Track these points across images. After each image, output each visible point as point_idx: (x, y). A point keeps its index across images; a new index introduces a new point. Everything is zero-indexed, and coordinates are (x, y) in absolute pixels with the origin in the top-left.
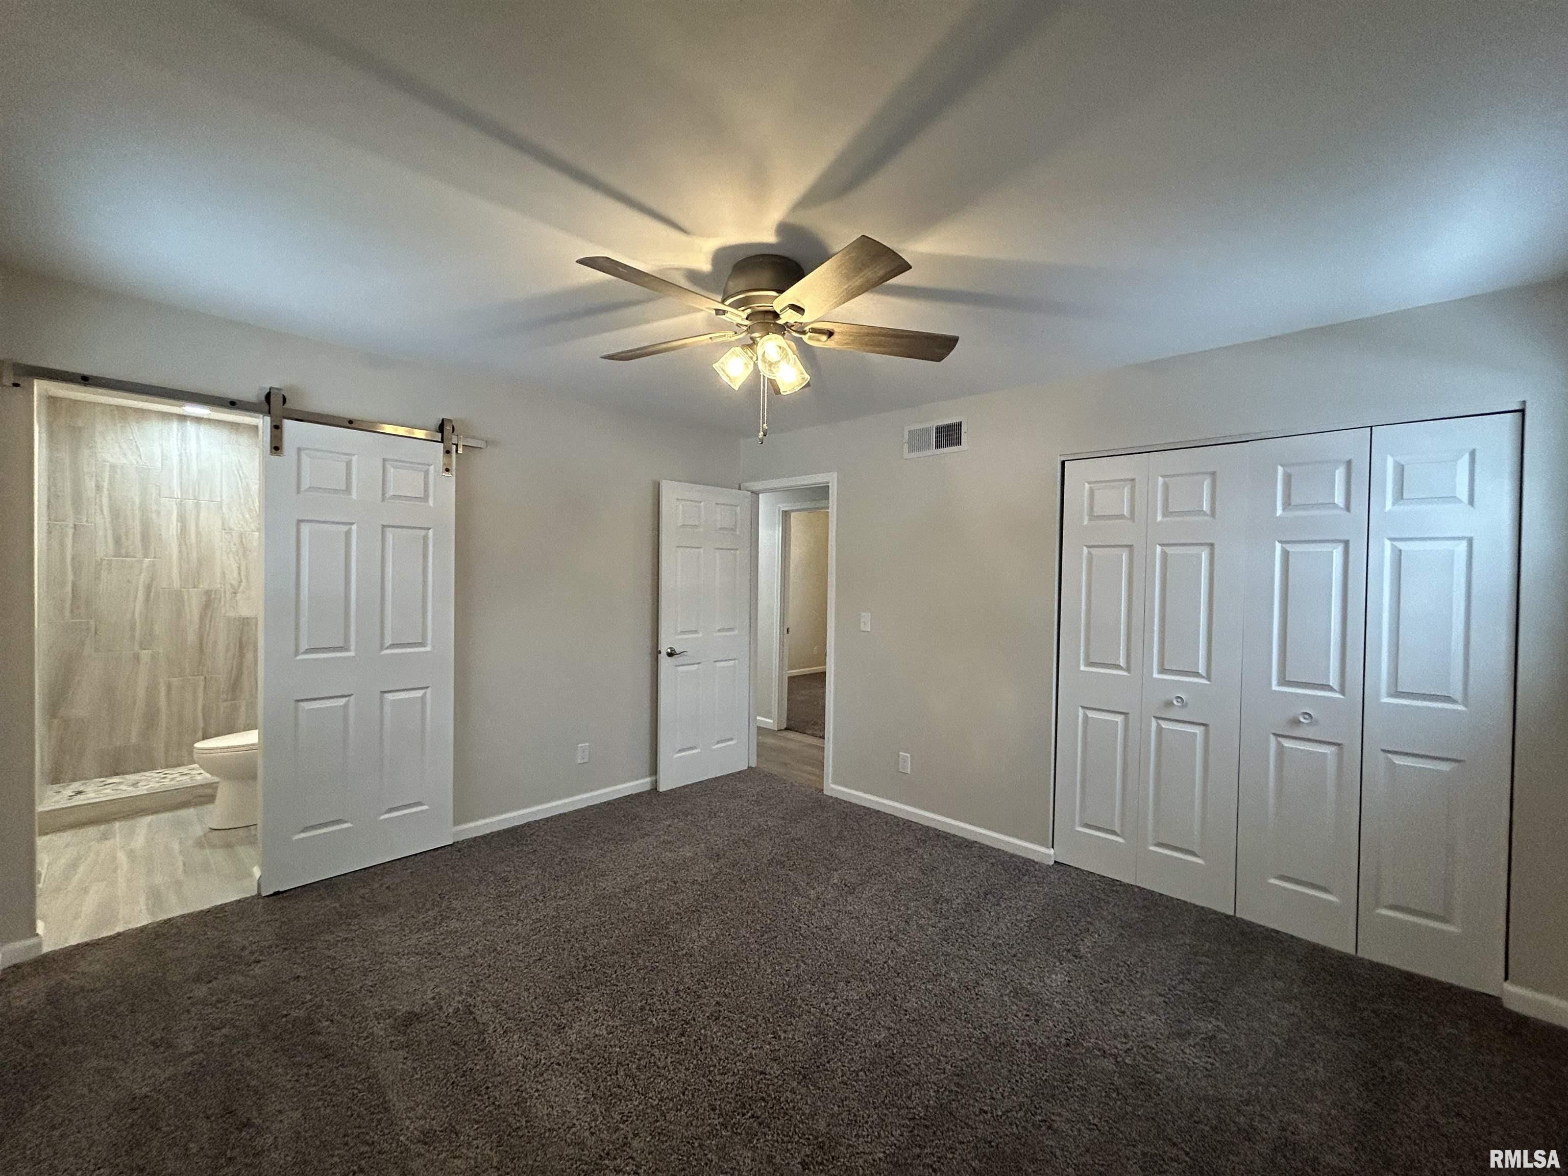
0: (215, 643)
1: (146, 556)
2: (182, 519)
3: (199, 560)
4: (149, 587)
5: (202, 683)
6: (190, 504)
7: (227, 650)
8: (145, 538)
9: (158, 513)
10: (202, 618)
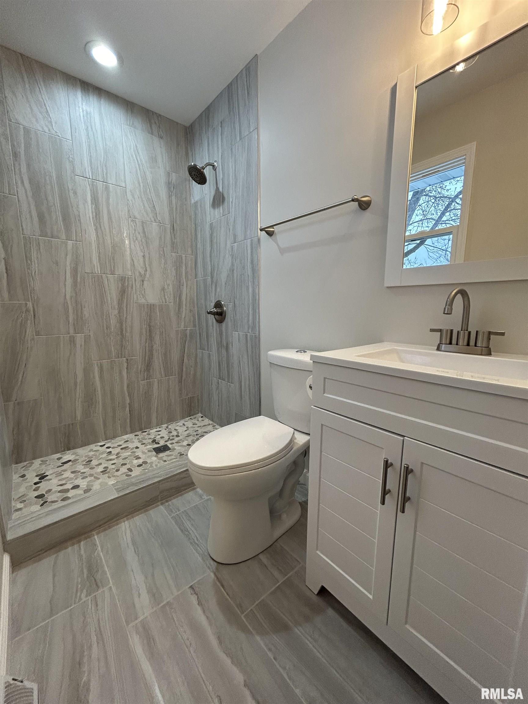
0: (132, 327)
1: (69, 238)
2: (95, 200)
3: (113, 247)
4: (75, 272)
5: (125, 365)
6: (100, 185)
7: (141, 334)
8: (66, 218)
9: (75, 193)
10: (120, 303)
